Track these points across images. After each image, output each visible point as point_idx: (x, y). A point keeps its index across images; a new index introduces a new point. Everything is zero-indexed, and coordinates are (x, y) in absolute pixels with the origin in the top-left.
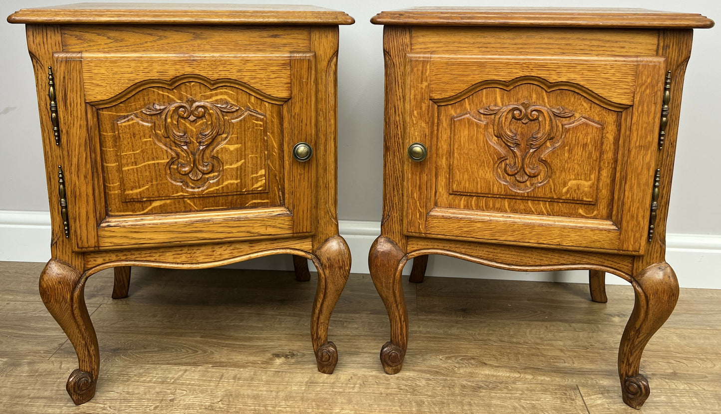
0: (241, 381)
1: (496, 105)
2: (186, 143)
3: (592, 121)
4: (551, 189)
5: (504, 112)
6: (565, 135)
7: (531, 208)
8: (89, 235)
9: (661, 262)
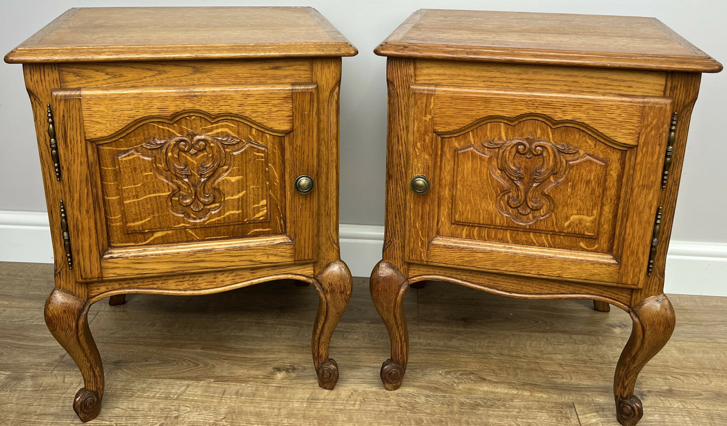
0: (243, 397)
1: (500, 139)
2: (187, 176)
3: (596, 159)
4: (553, 223)
5: (508, 146)
6: (569, 171)
7: (532, 240)
8: (92, 267)
9: (659, 295)
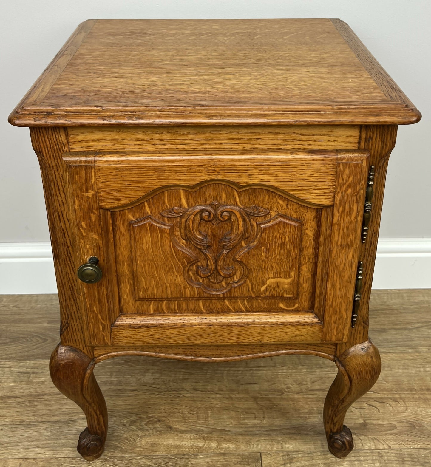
3: (289, 220)
4: (249, 288)
6: (261, 235)
7: (228, 307)
9: (364, 342)
